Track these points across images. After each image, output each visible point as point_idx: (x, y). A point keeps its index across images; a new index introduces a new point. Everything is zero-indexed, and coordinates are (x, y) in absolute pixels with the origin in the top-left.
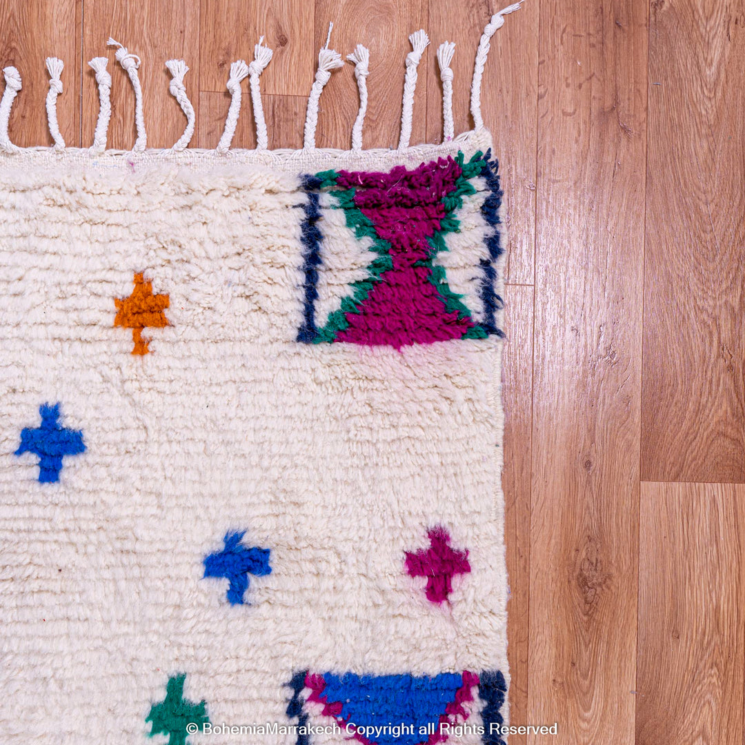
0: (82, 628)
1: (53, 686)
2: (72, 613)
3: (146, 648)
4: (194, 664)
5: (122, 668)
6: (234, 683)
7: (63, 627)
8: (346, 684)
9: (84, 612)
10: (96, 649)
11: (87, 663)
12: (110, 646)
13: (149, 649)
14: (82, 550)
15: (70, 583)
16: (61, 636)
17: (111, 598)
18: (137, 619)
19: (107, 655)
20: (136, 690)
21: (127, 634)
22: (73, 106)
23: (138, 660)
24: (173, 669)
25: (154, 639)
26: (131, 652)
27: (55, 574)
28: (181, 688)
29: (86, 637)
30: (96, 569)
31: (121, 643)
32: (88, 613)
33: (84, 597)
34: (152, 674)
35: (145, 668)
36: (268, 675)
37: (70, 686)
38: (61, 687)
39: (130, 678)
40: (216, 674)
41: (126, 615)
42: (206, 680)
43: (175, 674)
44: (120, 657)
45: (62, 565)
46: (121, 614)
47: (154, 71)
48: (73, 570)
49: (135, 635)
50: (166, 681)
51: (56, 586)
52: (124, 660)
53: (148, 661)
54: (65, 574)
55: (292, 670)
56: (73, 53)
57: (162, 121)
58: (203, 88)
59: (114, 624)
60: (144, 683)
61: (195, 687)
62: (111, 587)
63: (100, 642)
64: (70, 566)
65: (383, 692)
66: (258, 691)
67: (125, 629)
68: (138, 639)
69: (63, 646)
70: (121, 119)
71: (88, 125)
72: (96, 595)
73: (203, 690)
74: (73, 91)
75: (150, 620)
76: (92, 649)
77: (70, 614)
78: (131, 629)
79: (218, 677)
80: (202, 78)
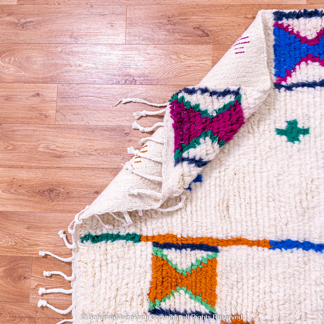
0: (258, 167)
1: (281, 177)
2: (252, 170)
3: (265, 144)
4: (271, 125)
5: (273, 152)
6: (279, 110)
7: (257, 174)
8: (278, 69)
9: (251, 166)
10: (266, 162)
11: (271, 165)
12: (265, 157)
13: (266, 142)
14: (228, 167)
15: (240, 171)
16: (261, 175)
17: (246, 156)
18: (254, 147)
19: (268, 159)
20: (282, 147)
21: (260, 150)
22: (60, 170)
23: (270, 146)
24: (274, 133)
25: (262, 140)
26: (267, 149)
27: (236, 176)
28: (281, 130)
29: (261, 166)
30: (235, 162)
31: (263, 153)
32: (252, 164)
33: (246, 166)
34: (276, 141)
35: (273, 144)
36: (276, 98)
37: (281, 171)
38: (281, 175)
39: (277, 149)
40: (275, 117)
41: (252, 150)
42: (278, 120)
43: (276, 132)
44: (269, 154)
45: (234, 174)
46: (252, 153)
47: (48, 141)
48: (235, 170)
49: (260, 148)
50: (278, 136)
51: (242, 175)
52: (270, 152)
53: (271, 143)
54: (237, 173)
55: (274, 89)
56: (40, 170)
57: (66, 138)
58: (54, 123)
59: (256, 155)
60: (279, 144)
61: (280, 125)
62: (242, 156)
63: (263, 161)
64: (234, 171)
65: (281, 55)
66: (282, 101)
67: (258, 152)
68: (262, 146)
69: (265, 174)
70: (65, 153)
71: (67, 165)
72: (245, 162)
73: (282, 121)
74: (55, 170)
75: (254, 142)
76: (266, 164)
77: (252, 171)
78: (258, 149)
79: (277, 116)
80: (50, 123)
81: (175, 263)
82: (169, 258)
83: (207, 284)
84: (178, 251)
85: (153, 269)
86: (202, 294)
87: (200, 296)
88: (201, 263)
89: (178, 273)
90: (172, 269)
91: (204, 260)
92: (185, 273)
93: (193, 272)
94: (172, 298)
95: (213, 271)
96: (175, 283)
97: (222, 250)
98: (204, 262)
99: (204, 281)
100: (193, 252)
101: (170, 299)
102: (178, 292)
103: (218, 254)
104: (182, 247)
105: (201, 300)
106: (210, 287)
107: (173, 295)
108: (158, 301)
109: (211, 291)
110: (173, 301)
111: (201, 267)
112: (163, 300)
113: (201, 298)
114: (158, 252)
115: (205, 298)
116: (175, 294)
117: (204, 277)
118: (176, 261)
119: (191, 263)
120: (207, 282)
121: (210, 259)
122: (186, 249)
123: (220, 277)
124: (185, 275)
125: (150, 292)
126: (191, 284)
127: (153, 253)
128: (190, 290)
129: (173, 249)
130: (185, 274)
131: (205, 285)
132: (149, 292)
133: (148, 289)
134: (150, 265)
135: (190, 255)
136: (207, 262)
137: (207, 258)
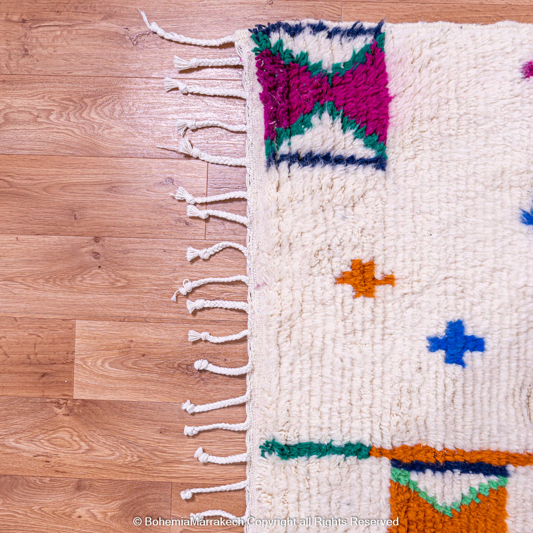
22: (217, 326)
58: (203, 237)
70: (225, 294)
74: (207, 326)
80: (196, 237)
81: (433, 495)
82: (421, 486)
84: (438, 474)
85: (392, 506)
88: (478, 495)
89: (437, 512)
90: (426, 505)
91: (484, 489)
92: (450, 512)
93: (463, 509)
95: (500, 508)
97: (515, 472)
98: (483, 493)
99: (483, 525)
100: (465, 476)
103: (509, 479)
104: (445, 467)
111: (477, 501)
114: (400, 477)
117: (483, 518)
118: (434, 492)
119: (461, 495)
120: (488, 528)
121: (495, 488)
122: (452, 470)
123: (512, 519)
124: (449, 515)
127: (393, 478)
129: (429, 472)
134: (386, 499)
135: (459, 482)
136: (488, 494)
137: (489, 487)
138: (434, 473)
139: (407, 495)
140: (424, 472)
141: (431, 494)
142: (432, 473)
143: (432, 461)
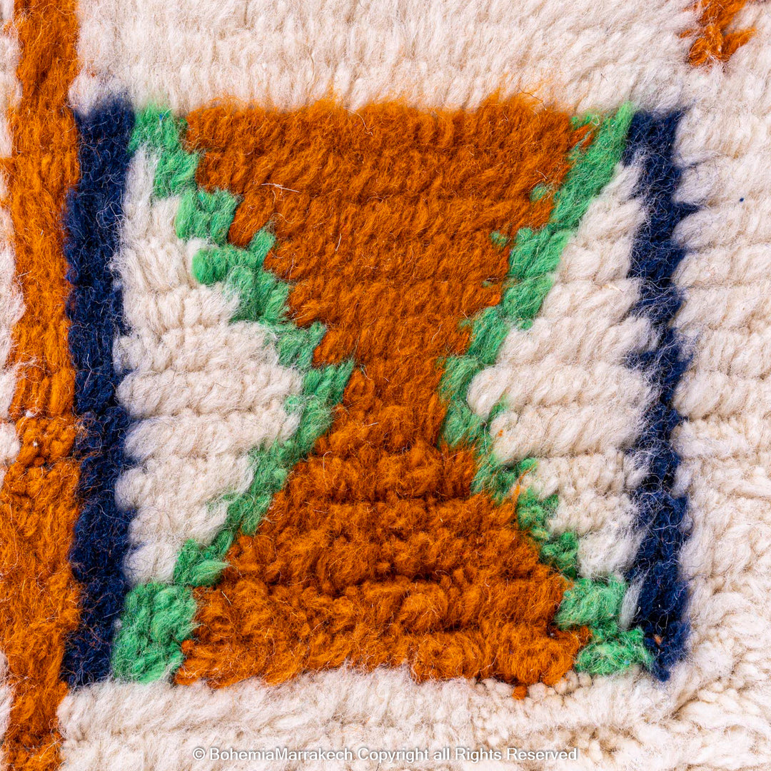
81: (244, 461)
82: (205, 524)
83: (414, 184)
84: (138, 440)
85: (310, 667)
86: (493, 226)
87: (511, 243)
88: (233, 237)
89: (326, 434)
90: (299, 494)
91: (204, 216)
92: (330, 371)
93: (312, 307)
94: (541, 481)
95: (293, 135)
96: (417, 453)
97: (104, 75)
98: (222, 218)
99: (384, 209)
100: (136, 307)
101: (555, 495)
102: (486, 426)
103: (141, 100)
104: (101, 412)
105: (544, 234)
106: (432, 159)
107: (514, 467)
108: (570, 596)
109: (466, 152)
110: (563, 464)
111: (265, 241)
112: (565, 556)
113: (523, 234)
114: (157, 630)
115: (526, 194)
116: (504, 448)
117: (352, 209)
118: (229, 460)
119: (239, 325)
120: (395, 184)
121: (191, 164)
122: (116, 378)
123: (343, 75)
124: (343, 374)
125: (500, 678)
126: (421, 321)
127: (163, 672)
128: (464, 323)
129: (129, 487)
130: (336, 375)
131: (415, 200)
132: (504, 688)
133: (478, 700)
134: (274, 697)
135: (170, 338)
136: (225, 194)
137: (190, 193)
138: (131, 462)
139: (249, 593)
140: (133, 512)
141: (243, 474)
142: (133, 472)
143: (70, 473)
